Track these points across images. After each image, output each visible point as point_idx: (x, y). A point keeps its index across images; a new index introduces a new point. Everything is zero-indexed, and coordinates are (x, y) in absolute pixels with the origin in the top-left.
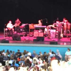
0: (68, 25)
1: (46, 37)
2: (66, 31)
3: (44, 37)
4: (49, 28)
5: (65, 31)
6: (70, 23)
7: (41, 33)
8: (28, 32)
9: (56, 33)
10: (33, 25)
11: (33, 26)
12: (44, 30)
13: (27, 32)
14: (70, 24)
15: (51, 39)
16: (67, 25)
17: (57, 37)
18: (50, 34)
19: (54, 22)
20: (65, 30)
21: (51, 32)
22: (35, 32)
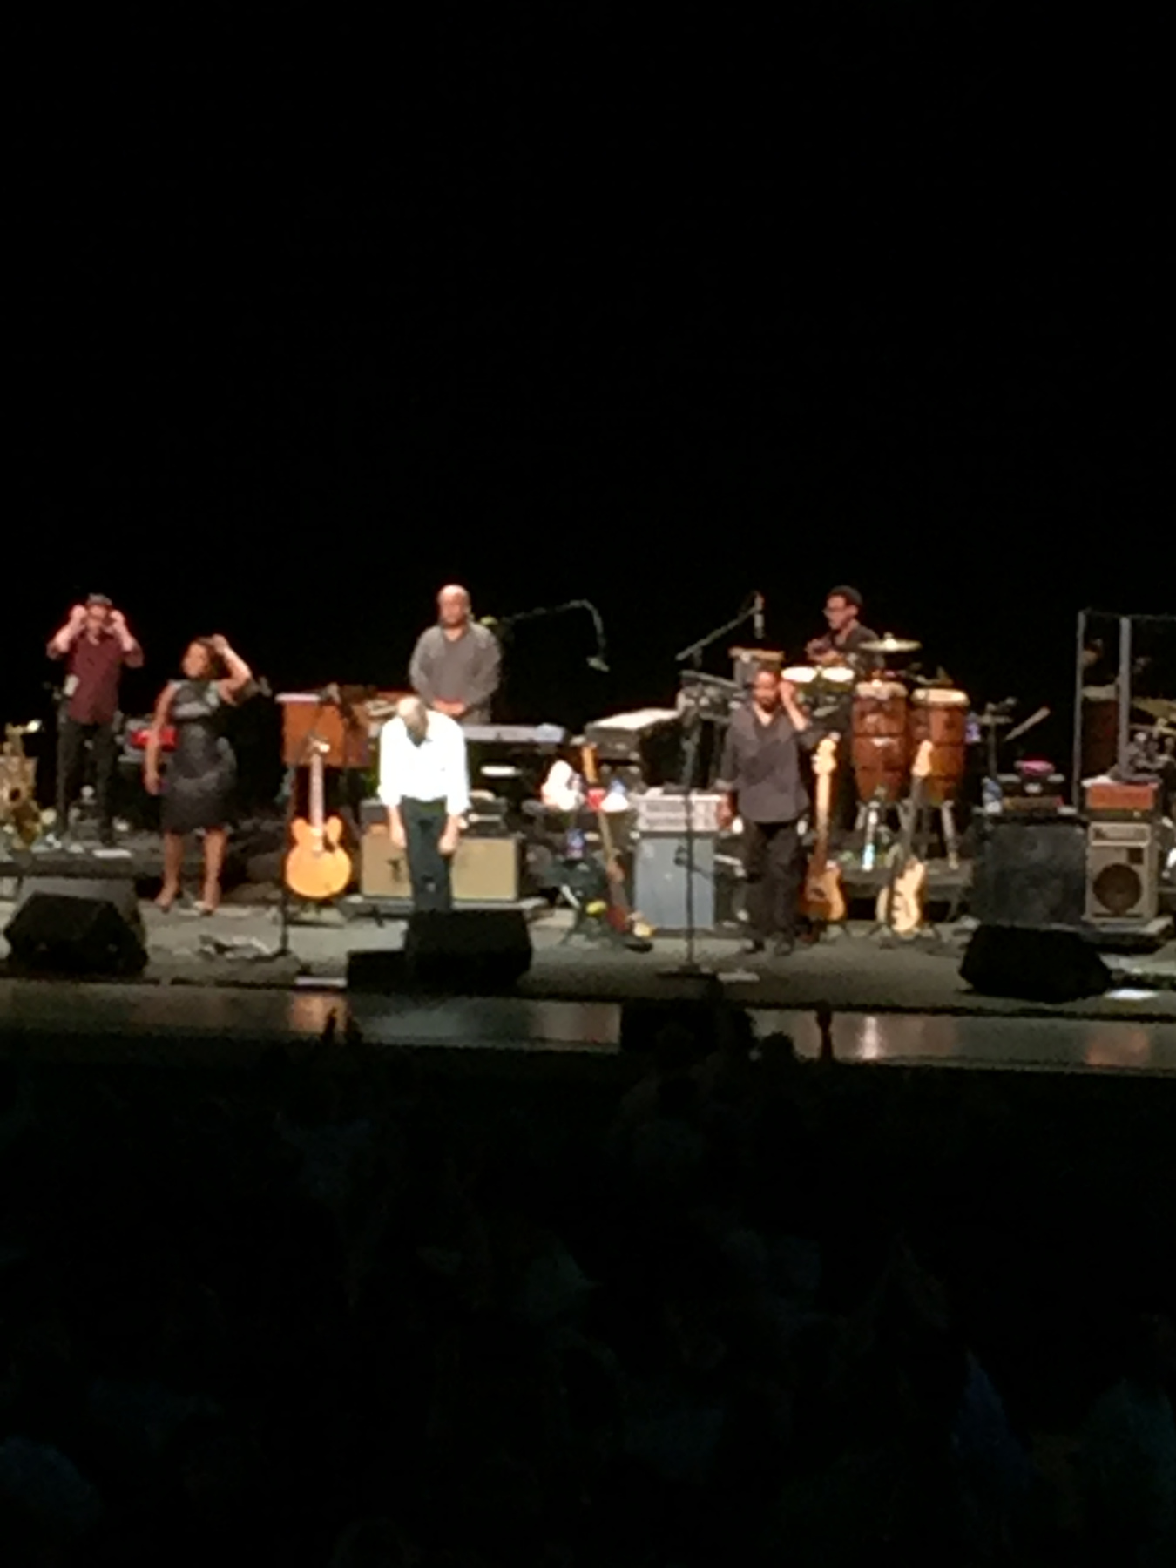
0: (928, 708)
1: (566, 905)
2: (890, 819)
3: (528, 904)
4: (611, 767)
5: (873, 818)
6: (956, 686)
7: (478, 845)
8: (268, 825)
9: (726, 844)
10: (345, 711)
11: (355, 727)
12: (538, 796)
13: (246, 825)
14: (958, 697)
15: (644, 947)
16: (908, 715)
17: (743, 915)
18: (627, 862)
19: (687, 663)
20: (880, 791)
21: (646, 835)
22: (377, 829)
